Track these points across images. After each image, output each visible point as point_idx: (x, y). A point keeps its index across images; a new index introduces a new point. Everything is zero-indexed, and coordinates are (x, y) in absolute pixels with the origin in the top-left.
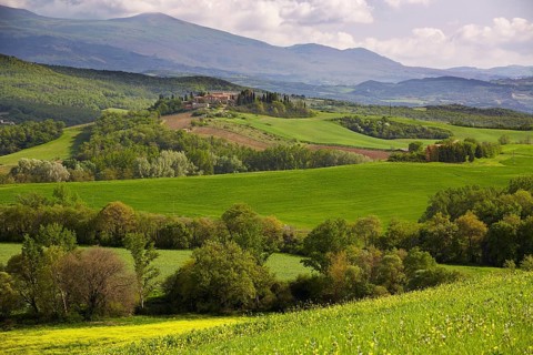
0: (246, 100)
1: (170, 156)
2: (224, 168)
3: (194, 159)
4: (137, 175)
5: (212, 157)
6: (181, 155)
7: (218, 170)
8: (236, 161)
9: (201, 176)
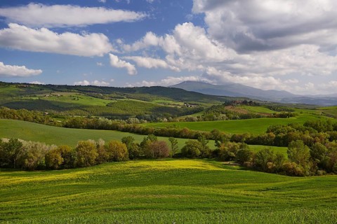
0: (245, 103)
1: (222, 115)
2: (235, 118)
3: (228, 116)
4: (213, 120)
5: (232, 116)
6: (225, 115)
7: (233, 119)
8: (238, 116)
9: (229, 120)
